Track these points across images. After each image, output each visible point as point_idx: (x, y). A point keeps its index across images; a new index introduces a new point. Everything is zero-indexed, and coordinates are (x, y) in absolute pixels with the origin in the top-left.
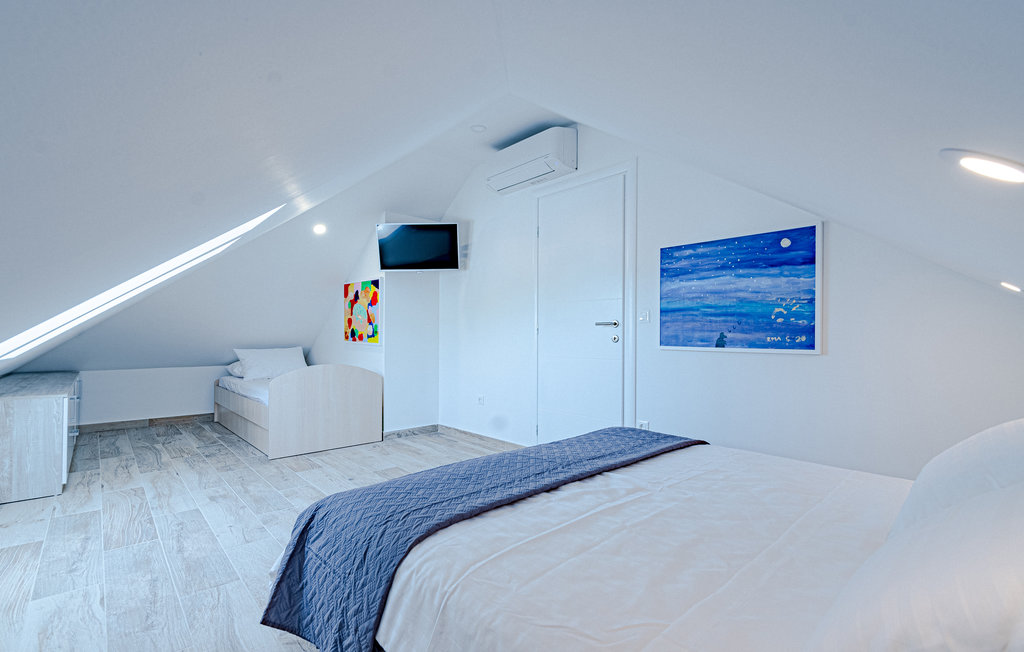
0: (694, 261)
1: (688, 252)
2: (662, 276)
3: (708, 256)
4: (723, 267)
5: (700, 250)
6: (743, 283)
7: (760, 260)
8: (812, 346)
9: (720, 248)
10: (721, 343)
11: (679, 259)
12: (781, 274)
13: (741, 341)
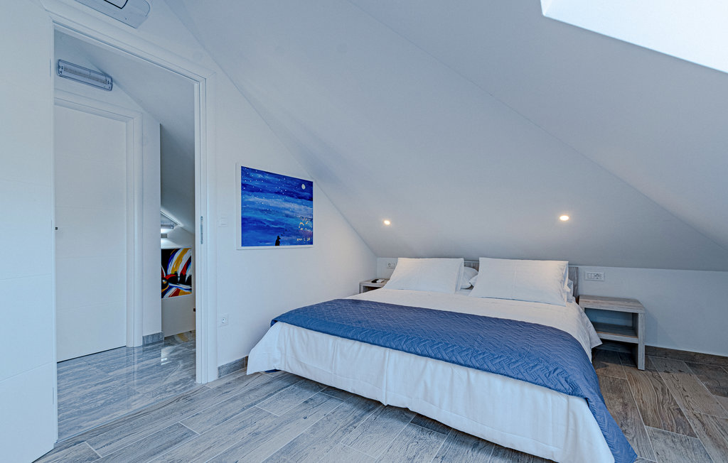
0: (263, 183)
1: (260, 176)
2: (242, 189)
3: (271, 183)
4: (278, 193)
5: (267, 177)
6: (287, 205)
7: (294, 193)
8: (311, 243)
9: (277, 179)
10: (278, 243)
11: (254, 179)
12: (302, 204)
13: (287, 241)
